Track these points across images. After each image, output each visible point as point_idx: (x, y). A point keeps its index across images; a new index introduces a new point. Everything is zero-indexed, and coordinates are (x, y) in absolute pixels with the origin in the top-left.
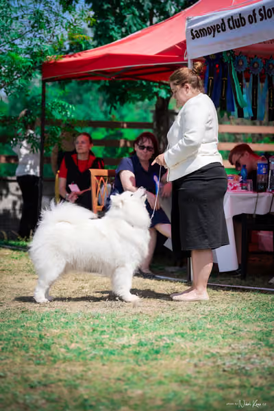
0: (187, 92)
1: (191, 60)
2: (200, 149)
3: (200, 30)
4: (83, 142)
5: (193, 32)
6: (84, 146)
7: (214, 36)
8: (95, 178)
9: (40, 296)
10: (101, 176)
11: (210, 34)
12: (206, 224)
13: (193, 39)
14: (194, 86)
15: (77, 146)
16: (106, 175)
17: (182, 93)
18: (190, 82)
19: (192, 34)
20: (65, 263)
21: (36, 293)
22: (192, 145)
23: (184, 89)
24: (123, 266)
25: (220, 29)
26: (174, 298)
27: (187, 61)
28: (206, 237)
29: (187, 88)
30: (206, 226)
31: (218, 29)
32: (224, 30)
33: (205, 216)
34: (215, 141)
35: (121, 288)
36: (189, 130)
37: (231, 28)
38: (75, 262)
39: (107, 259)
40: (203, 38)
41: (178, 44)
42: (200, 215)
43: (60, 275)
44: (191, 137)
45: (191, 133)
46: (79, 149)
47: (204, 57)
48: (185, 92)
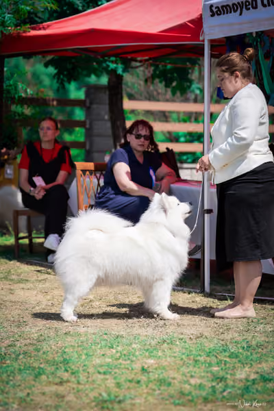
0: (236, 82)
1: (208, 40)
2: (252, 148)
3: (223, 7)
4: (48, 129)
5: (214, 9)
6: (50, 133)
7: (241, 14)
8: (81, 172)
9: (68, 313)
10: (86, 171)
11: (235, 11)
12: (258, 232)
13: (213, 15)
14: (244, 76)
15: (41, 134)
16: (93, 168)
17: (231, 82)
18: (240, 71)
19: (211, 11)
20: (96, 277)
21: (63, 310)
22: (244, 142)
23: (233, 78)
24: (162, 279)
25: (250, 6)
26: (217, 314)
27: (203, 41)
28: (258, 247)
29: (237, 76)
30: (259, 235)
31: (246, 6)
32: (256, 7)
33: (257, 223)
34: (267, 137)
35: (159, 305)
36: (240, 126)
37: (264, 6)
38: (107, 276)
39: (144, 272)
40: (226, 15)
41: (189, 22)
42: (252, 222)
43: (90, 290)
44: (243, 134)
45: (244, 128)
46: (44, 136)
47: (225, 37)
48: (234, 82)
